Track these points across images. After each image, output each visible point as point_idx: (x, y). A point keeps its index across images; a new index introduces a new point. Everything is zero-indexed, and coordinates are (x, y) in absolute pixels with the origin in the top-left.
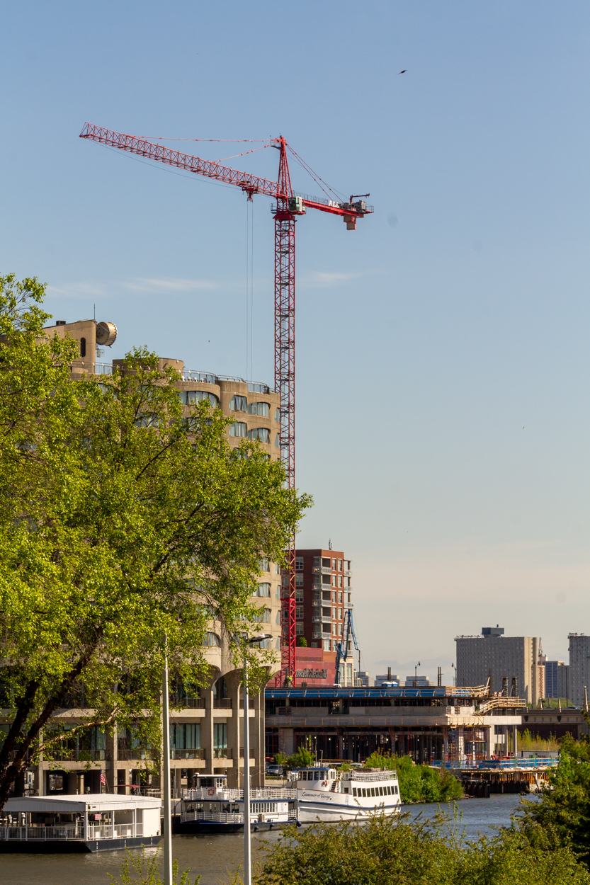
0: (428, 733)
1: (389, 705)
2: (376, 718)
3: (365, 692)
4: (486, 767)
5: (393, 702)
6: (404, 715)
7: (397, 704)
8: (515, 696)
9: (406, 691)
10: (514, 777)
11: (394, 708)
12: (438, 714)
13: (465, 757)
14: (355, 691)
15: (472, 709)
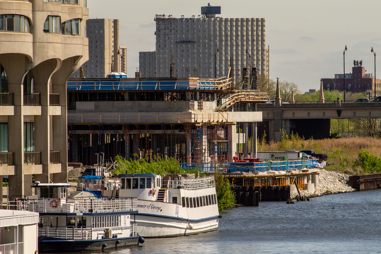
0: (169, 132)
1: (123, 99)
2: (108, 114)
3: (95, 85)
4: (238, 170)
5: (126, 96)
6: (140, 111)
7: (131, 99)
8: (255, 89)
9: (143, 83)
10: (268, 181)
11: (129, 103)
12: (180, 110)
13: (210, 159)
14: (83, 84)
15: (214, 104)
